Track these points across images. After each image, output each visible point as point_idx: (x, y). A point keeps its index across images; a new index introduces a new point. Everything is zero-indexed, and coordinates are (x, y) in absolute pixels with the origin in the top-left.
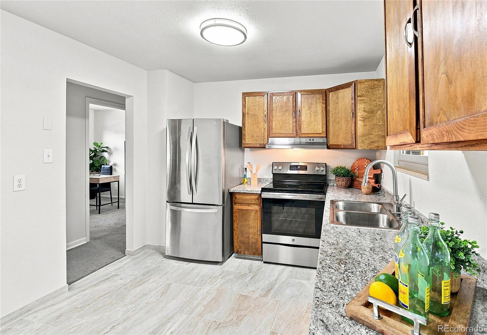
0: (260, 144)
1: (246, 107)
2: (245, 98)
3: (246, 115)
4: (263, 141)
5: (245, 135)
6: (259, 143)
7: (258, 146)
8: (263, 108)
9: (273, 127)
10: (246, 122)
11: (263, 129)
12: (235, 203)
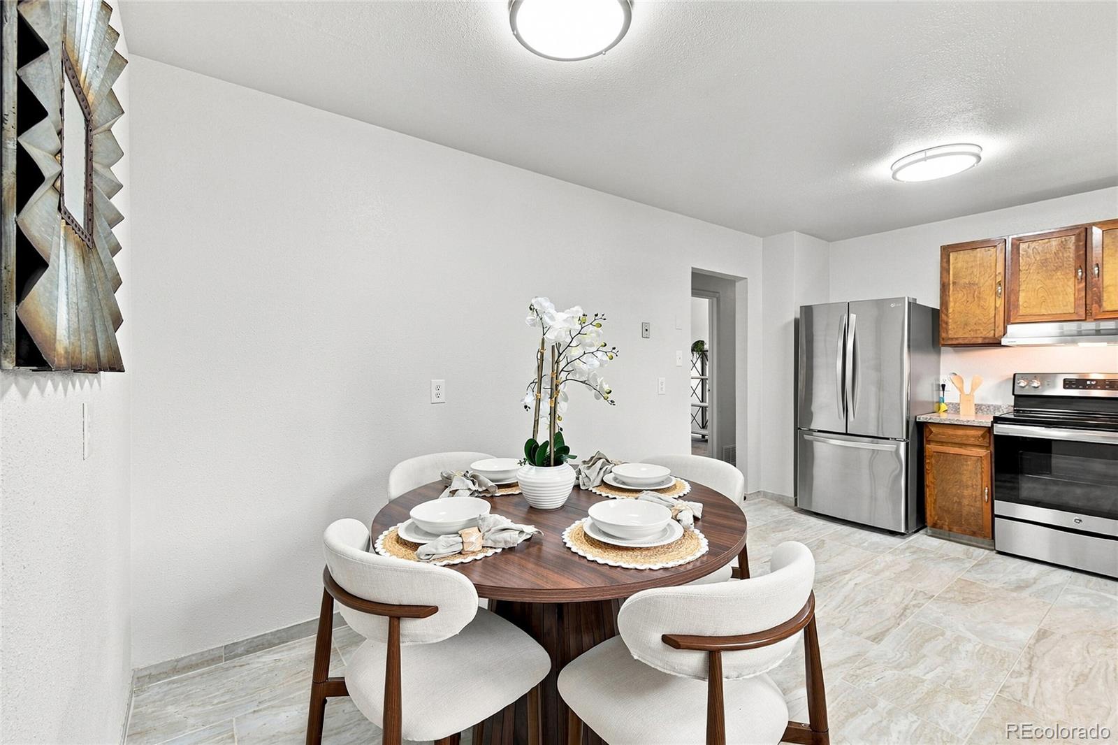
0: (985, 338)
1: (951, 272)
2: (949, 256)
3: (951, 286)
4: (993, 332)
5: (947, 323)
6: (981, 335)
7: (980, 341)
8: (993, 270)
9: (1021, 303)
10: (951, 299)
11: (993, 308)
12: (929, 442)
